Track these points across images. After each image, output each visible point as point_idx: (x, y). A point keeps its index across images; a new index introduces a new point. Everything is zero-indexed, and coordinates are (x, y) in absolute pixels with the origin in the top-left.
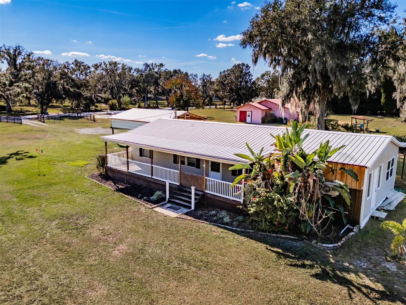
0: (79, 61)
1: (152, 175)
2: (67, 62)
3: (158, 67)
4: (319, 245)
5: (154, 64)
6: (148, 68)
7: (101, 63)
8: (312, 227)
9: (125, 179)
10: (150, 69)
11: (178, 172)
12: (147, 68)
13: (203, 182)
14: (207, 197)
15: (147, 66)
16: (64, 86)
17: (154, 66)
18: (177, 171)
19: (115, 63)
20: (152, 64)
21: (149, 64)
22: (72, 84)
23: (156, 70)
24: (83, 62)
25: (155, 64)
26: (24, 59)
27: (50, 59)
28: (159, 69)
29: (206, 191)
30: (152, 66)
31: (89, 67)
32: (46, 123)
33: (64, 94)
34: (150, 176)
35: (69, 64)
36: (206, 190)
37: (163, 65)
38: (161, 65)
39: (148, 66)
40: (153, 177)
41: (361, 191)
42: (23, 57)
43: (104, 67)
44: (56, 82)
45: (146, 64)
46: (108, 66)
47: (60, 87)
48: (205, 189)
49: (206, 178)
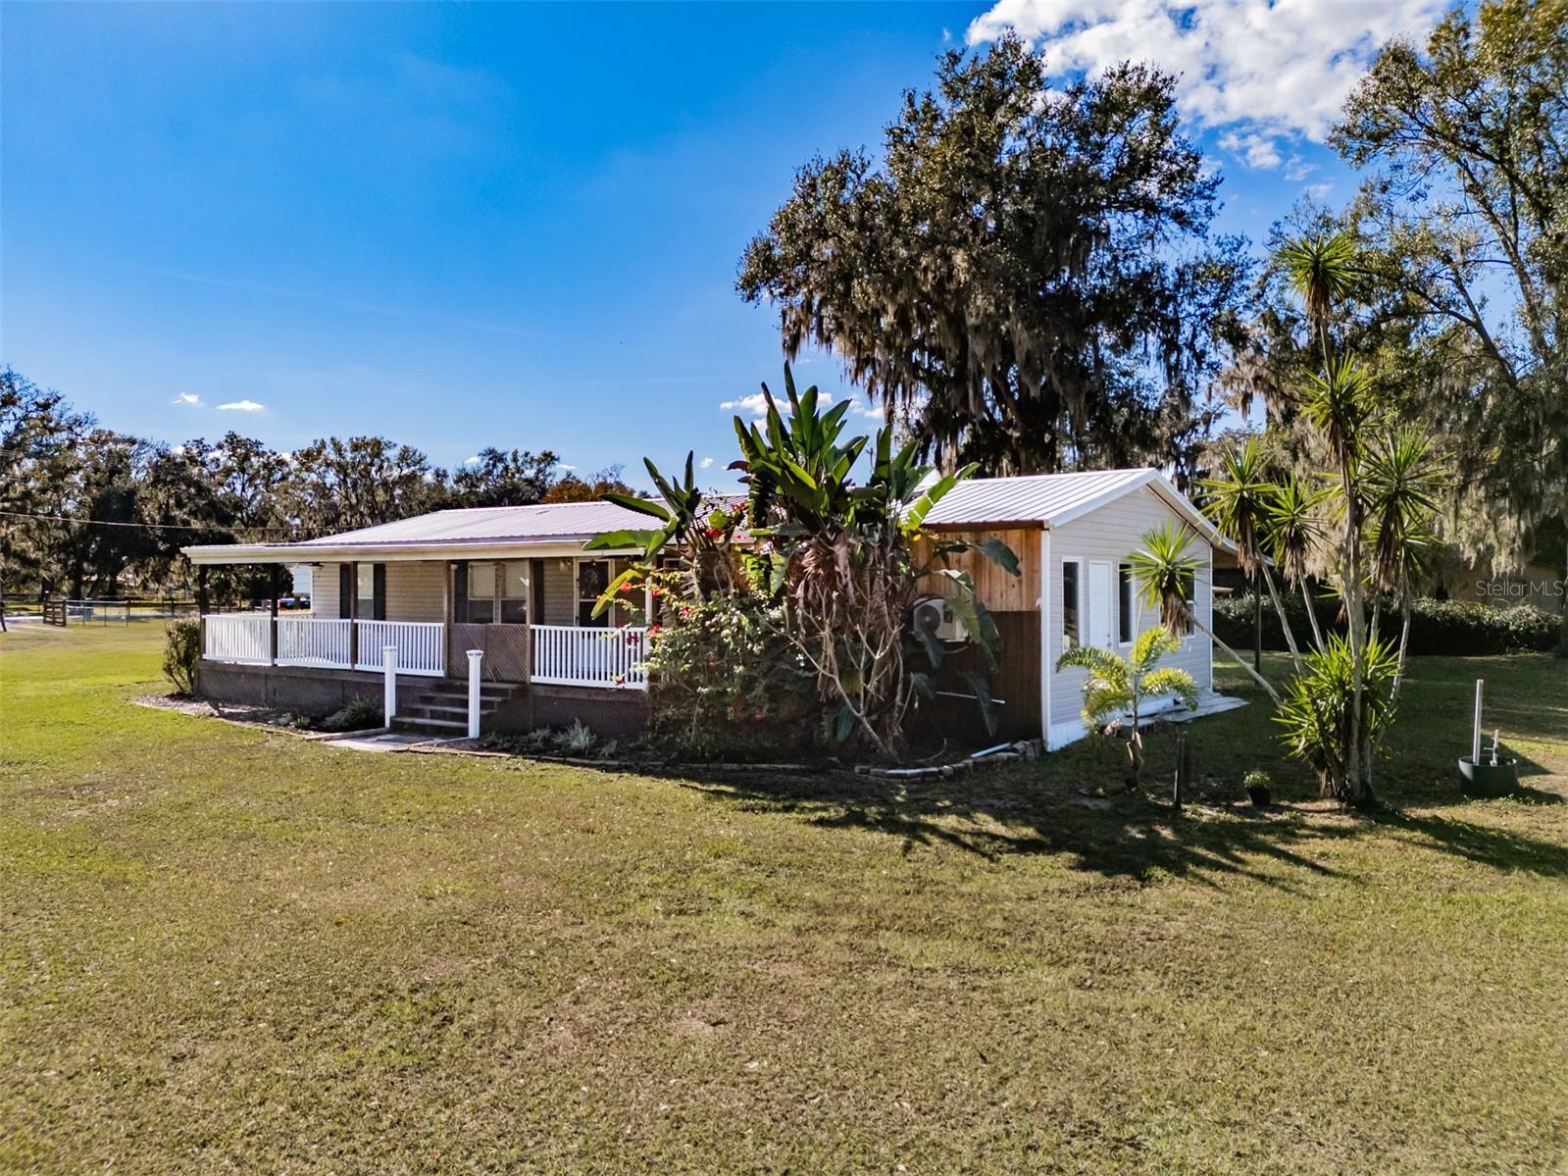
0: (244, 437)
1: (355, 659)
2: (199, 442)
3: (535, 465)
4: (876, 775)
5: (521, 453)
6: (500, 466)
7: (323, 443)
8: (858, 721)
9: (263, 695)
10: (506, 468)
11: (442, 625)
12: (494, 466)
13: (524, 647)
14: (535, 698)
15: (495, 457)
16: (167, 511)
17: (521, 460)
18: (437, 625)
19: (377, 447)
20: (515, 453)
21: (500, 450)
22: (197, 505)
23: (530, 473)
24: (258, 444)
25: (527, 454)
26: (25, 418)
27: (139, 437)
28: (539, 471)
29: (535, 679)
30: (515, 460)
31: (281, 463)
32: (71, 626)
33: (160, 538)
34: (348, 666)
35: (204, 450)
36: (533, 673)
37: (553, 458)
38: (549, 458)
39: (500, 458)
40: (358, 667)
41: (1034, 617)
42: (19, 413)
43: (333, 457)
44: (132, 493)
45: (491, 452)
46: (349, 456)
47: (150, 511)
48: (528, 670)
49: (532, 627)
